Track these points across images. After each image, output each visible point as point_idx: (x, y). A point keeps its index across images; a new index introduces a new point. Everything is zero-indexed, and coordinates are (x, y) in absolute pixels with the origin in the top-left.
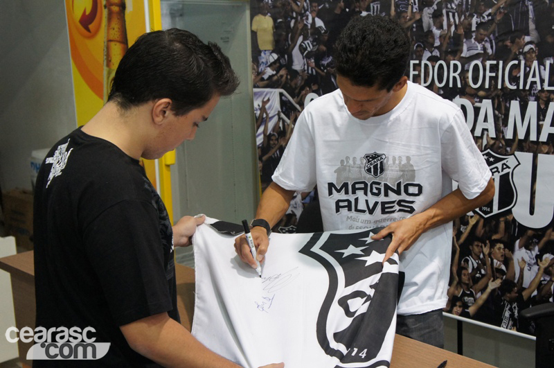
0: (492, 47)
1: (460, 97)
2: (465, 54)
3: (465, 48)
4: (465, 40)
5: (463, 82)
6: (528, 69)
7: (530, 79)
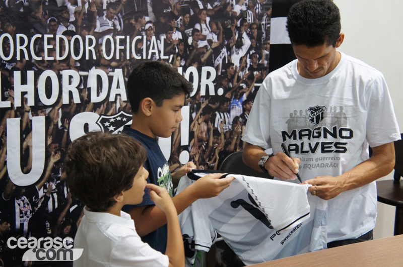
1: (96, 69)
2: (98, 29)
3: (98, 24)
4: (97, 17)
6: (149, 43)
7: (151, 51)
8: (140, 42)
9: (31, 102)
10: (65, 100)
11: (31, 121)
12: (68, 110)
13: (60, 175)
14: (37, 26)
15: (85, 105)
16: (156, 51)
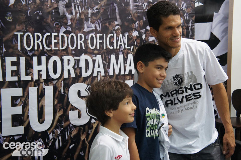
0: (99, 27)
1: (84, 55)
2: (86, 30)
3: (85, 26)
4: (85, 22)
5: (86, 46)
6: (118, 38)
7: (119, 43)
8: (112, 38)
9: (44, 77)
10: (66, 75)
11: (44, 89)
12: (67, 82)
13: (63, 125)
14: (48, 28)
15: (78, 78)
16: (122, 43)
